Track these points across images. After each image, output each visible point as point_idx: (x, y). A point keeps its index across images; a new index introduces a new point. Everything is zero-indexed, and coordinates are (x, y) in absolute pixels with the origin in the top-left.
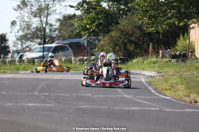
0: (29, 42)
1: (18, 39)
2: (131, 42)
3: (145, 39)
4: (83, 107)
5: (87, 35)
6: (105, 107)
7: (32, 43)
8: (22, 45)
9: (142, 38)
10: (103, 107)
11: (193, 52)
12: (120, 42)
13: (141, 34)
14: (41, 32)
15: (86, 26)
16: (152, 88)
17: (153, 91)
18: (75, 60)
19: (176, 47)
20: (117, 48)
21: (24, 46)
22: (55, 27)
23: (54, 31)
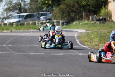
0: (11, 12)
1: (4, 11)
2: (72, 11)
3: (81, 9)
4: (30, 54)
5: (46, 7)
6: (43, 54)
7: (13, 13)
8: (7, 14)
9: (79, 9)
10: (42, 54)
11: (110, 17)
12: (66, 11)
13: (79, 6)
14: (18, 6)
15: (45, 2)
16: (79, 40)
17: (78, 43)
18: (38, 23)
19: (100, 14)
20: (64, 15)
21: (8, 15)
22: (27, 3)
23: (26, 5)
